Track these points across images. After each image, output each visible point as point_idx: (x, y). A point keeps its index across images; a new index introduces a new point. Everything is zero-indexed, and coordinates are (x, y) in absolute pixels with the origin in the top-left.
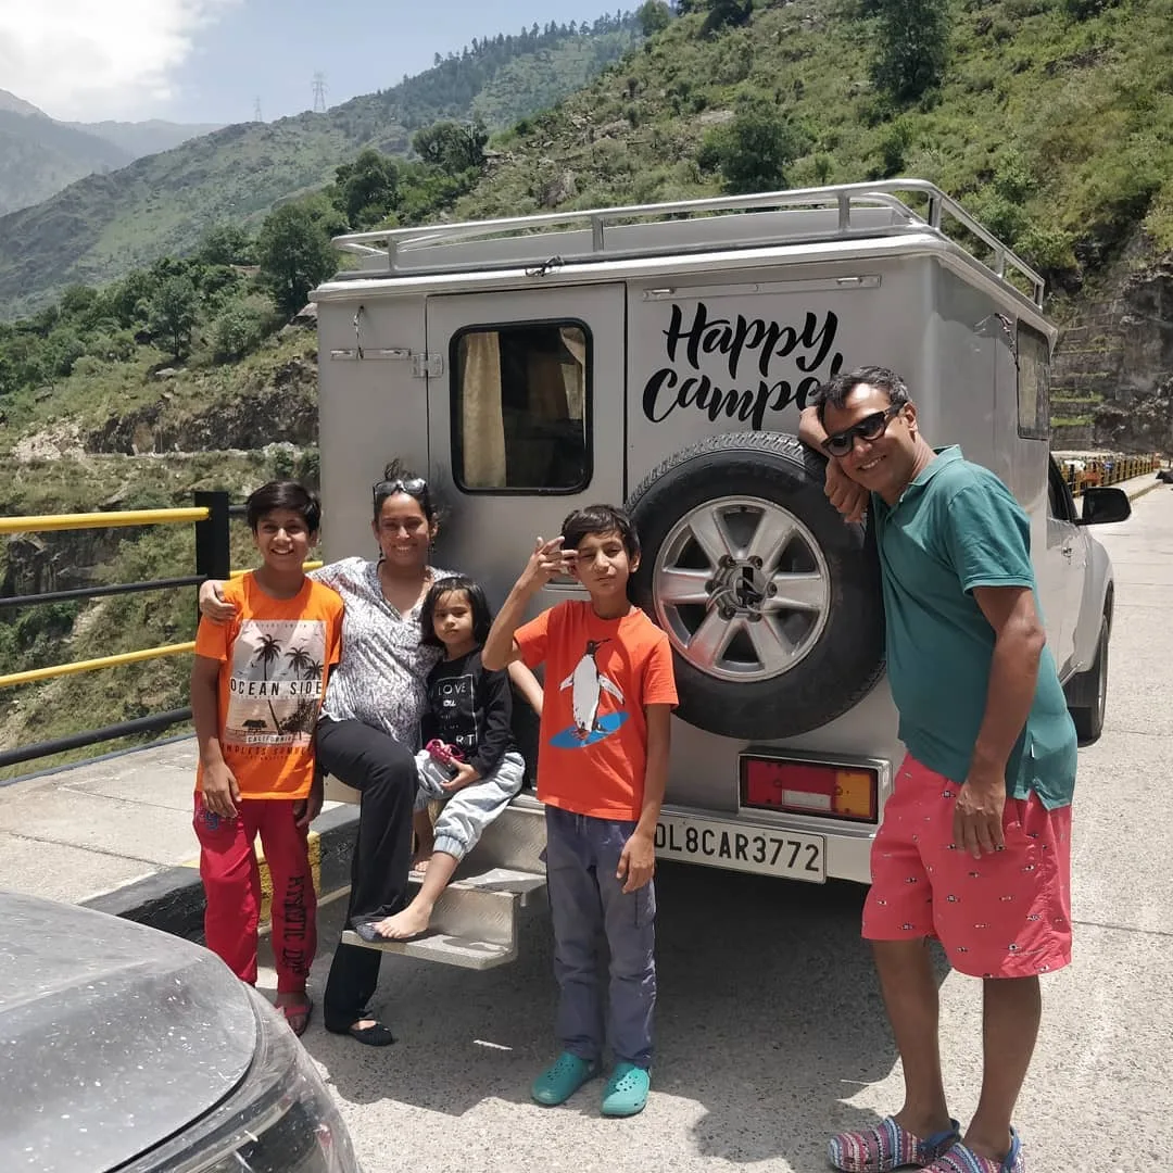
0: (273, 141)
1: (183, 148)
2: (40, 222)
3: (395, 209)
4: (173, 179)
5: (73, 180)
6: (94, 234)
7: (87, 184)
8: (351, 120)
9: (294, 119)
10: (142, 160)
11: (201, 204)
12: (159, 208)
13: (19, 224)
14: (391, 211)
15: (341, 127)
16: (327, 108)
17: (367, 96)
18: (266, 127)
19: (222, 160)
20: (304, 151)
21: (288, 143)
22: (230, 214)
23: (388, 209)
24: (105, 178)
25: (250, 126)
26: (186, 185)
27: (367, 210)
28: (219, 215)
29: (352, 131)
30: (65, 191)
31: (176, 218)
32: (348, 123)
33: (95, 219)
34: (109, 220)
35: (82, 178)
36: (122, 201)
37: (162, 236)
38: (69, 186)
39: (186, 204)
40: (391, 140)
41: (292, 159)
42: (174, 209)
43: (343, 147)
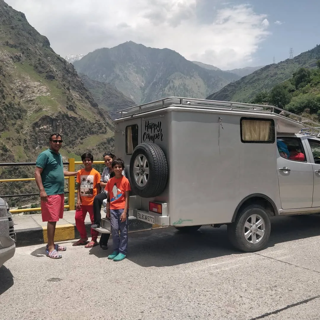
0: (278, 68)
1: (253, 73)
2: (218, 96)
3: (309, 82)
4: (251, 81)
5: (226, 85)
6: (230, 97)
7: (229, 85)
8: (300, 59)
9: (284, 61)
10: (243, 78)
11: (258, 87)
12: (247, 89)
13: (213, 97)
14: (308, 84)
15: (297, 62)
16: (293, 57)
17: (305, 52)
18: (276, 65)
19: (264, 75)
20: (287, 70)
21: (282, 68)
22: (266, 89)
23: (307, 83)
24: (234, 83)
25: (271, 65)
26: (254, 82)
27: (301, 84)
28: (263, 89)
29: (300, 62)
30: (224, 88)
31: (251, 91)
32: (299, 60)
33: (231, 94)
34: (235, 94)
35: (228, 84)
36: (237, 89)
37: (247, 96)
38: (225, 86)
39: (254, 87)
40: (313, 63)
41: (283, 72)
42: (251, 89)
43: (298, 67)
